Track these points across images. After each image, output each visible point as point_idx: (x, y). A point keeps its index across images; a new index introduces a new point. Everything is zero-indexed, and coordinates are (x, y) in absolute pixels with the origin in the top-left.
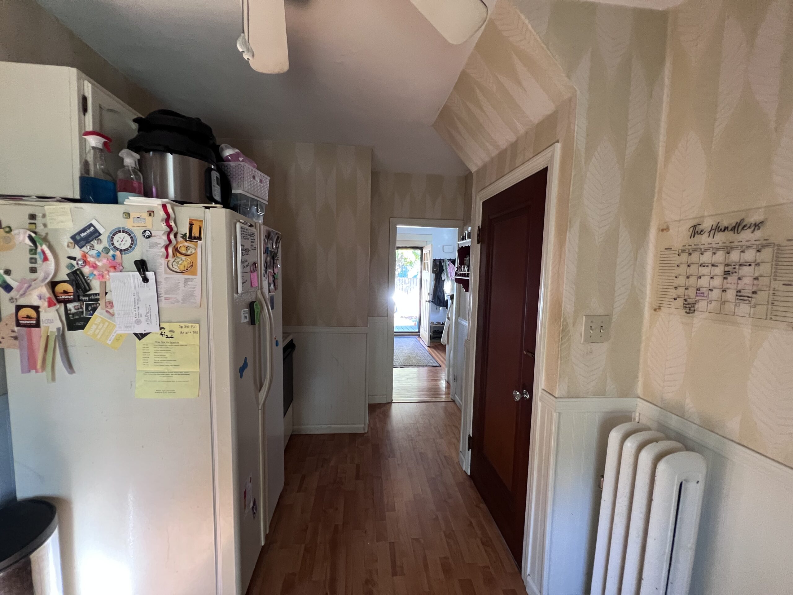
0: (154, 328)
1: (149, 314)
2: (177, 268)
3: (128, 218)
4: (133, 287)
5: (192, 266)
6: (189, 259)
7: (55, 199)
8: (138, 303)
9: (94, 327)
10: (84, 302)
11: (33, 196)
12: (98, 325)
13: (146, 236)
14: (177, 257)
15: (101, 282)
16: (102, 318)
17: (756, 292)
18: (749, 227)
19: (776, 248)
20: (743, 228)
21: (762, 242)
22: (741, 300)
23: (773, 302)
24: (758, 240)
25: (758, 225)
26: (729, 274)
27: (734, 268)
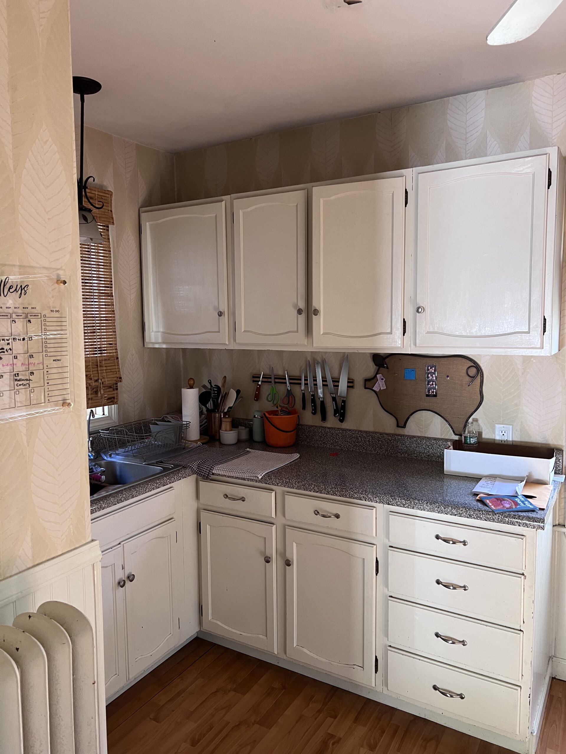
17: (33, 373)
18: (16, 290)
19: (43, 318)
20: (9, 290)
21: (29, 310)
22: (20, 385)
23: (48, 381)
24: (26, 308)
25: (24, 288)
26: (4, 352)
27: (8, 344)
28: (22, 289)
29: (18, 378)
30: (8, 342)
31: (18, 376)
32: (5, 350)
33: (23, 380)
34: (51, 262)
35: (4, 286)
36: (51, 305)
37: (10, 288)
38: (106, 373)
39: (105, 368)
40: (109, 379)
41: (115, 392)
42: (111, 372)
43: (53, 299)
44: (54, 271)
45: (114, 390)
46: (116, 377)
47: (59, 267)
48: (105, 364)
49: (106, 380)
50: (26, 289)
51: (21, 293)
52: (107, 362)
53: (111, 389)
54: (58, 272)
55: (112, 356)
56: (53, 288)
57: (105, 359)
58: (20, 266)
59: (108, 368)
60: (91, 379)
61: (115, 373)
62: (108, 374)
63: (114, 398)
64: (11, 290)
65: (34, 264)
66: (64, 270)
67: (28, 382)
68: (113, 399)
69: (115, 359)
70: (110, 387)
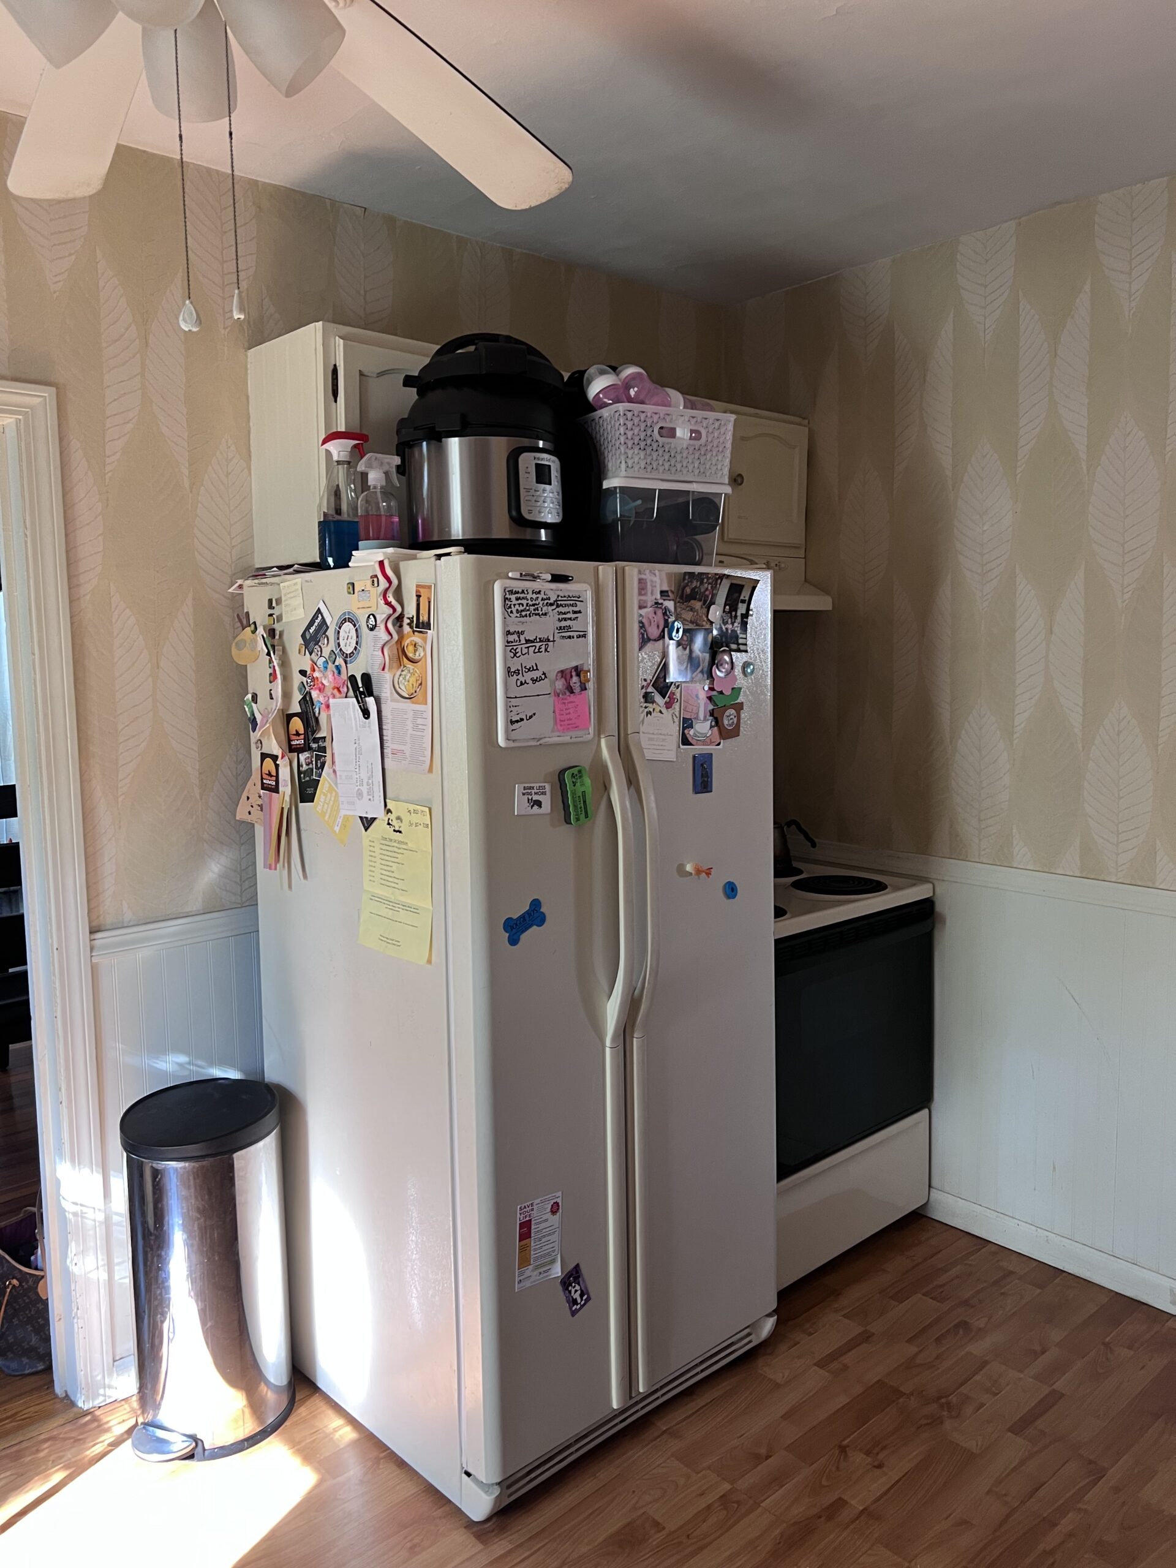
0: (378, 812)
1: (370, 781)
2: (405, 690)
3: (352, 592)
4: (354, 729)
5: (421, 684)
6: (418, 672)
7: (291, 570)
8: (359, 757)
9: (323, 797)
10: (315, 753)
11: (273, 567)
12: (326, 795)
13: (370, 626)
14: (404, 666)
15: (327, 715)
16: (330, 785)
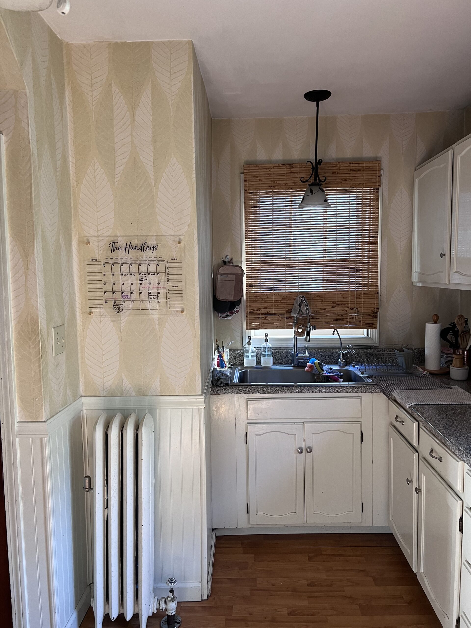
17: (160, 292)
18: (150, 248)
19: (166, 263)
20: (146, 249)
21: (159, 259)
22: (152, 298)
23: (169, 298)
24: (156, 258)
25: (155, 247)
26: (143, 281)
27: (145, 276)
28: (155, 248)
29: (151, 294)
30: (145, 275)
31: (151, 293)
32: (143, 280)
33: (153, 296)
34: (175, 232)
35: (144, 247)
36: (174, 256)
37: (147, 248)
38: (363, 303)
39: (363, 300)
40: (365, 309)
41: (374, 319)
42: (369, 303)
43: (176, 253)
44: (177, 237)
45: (373, 318)
46: (373, 308)
47: (181, 234)
48: (363, 297)
49: (362, 309)
50: (156, 248)
51: (153, 250)
52: (365, 295)
53: (371, 317)
54: (180, 237)
55: (373, 291)
56: (176, 246)
57: (364, 293)
58: (157, 236)
59: (366, 300)
60: (348, 307)
61: (373, 304)
62: (365, 304)
63: (373, 324)
64: (148, 249)
65: (164, 234)
66: (184, 235)
67: (157, 297)
68: (371, 325)
69: (374, 294)
70: (369, 315)
